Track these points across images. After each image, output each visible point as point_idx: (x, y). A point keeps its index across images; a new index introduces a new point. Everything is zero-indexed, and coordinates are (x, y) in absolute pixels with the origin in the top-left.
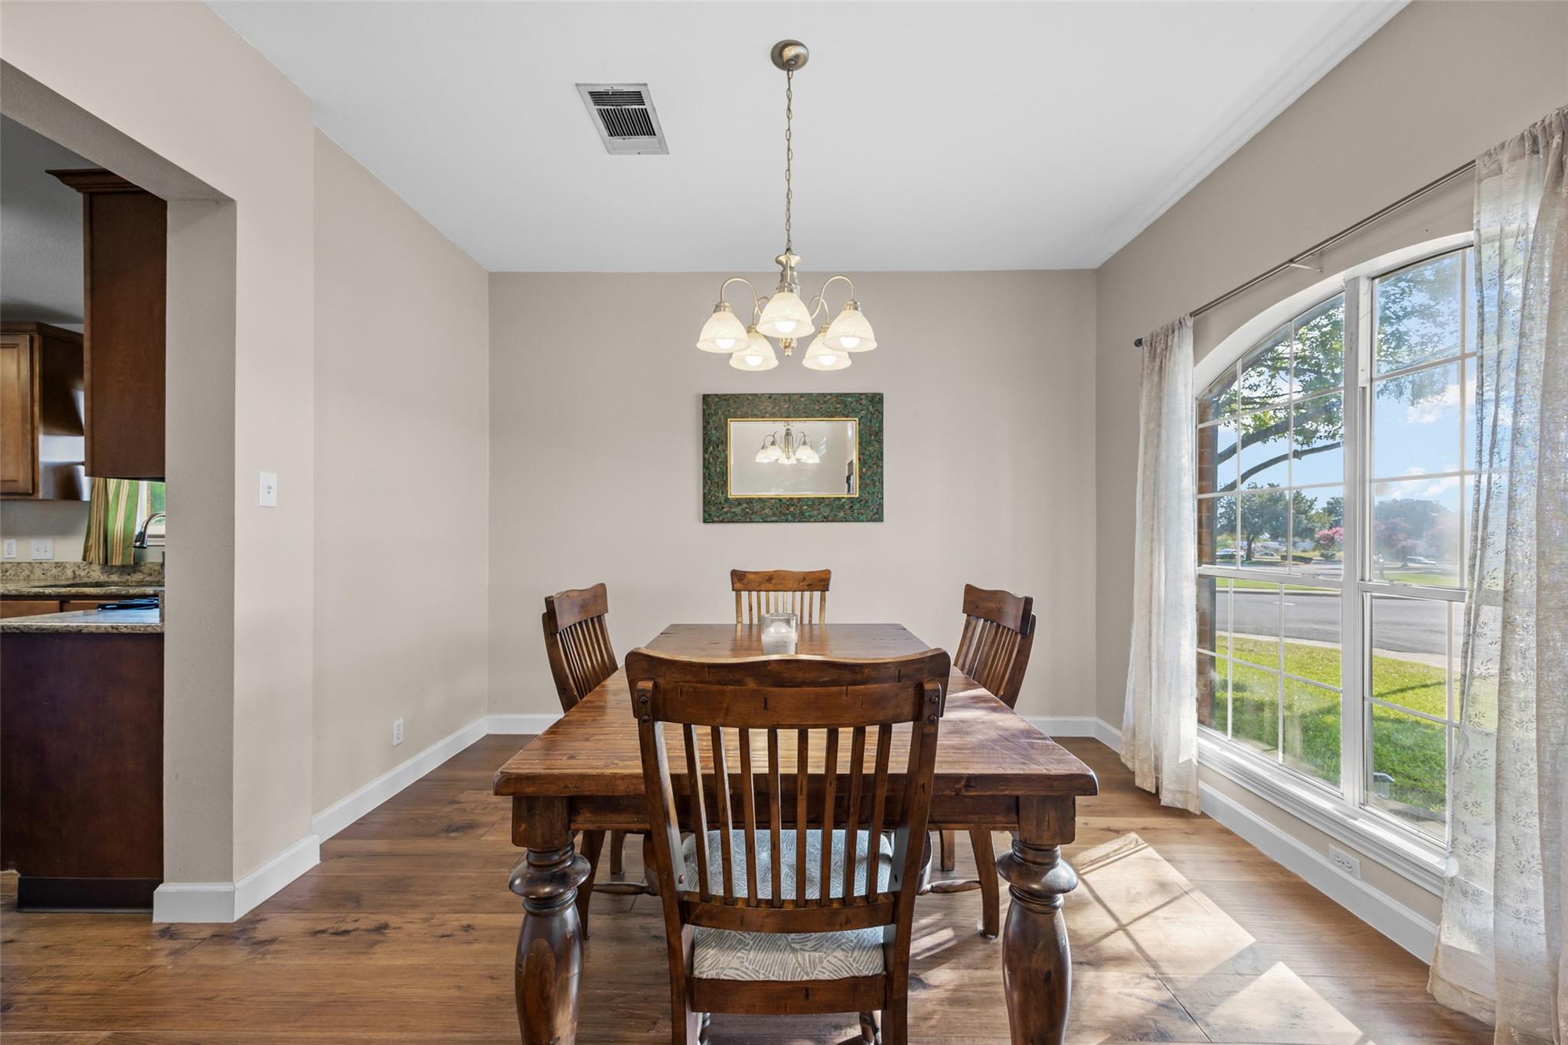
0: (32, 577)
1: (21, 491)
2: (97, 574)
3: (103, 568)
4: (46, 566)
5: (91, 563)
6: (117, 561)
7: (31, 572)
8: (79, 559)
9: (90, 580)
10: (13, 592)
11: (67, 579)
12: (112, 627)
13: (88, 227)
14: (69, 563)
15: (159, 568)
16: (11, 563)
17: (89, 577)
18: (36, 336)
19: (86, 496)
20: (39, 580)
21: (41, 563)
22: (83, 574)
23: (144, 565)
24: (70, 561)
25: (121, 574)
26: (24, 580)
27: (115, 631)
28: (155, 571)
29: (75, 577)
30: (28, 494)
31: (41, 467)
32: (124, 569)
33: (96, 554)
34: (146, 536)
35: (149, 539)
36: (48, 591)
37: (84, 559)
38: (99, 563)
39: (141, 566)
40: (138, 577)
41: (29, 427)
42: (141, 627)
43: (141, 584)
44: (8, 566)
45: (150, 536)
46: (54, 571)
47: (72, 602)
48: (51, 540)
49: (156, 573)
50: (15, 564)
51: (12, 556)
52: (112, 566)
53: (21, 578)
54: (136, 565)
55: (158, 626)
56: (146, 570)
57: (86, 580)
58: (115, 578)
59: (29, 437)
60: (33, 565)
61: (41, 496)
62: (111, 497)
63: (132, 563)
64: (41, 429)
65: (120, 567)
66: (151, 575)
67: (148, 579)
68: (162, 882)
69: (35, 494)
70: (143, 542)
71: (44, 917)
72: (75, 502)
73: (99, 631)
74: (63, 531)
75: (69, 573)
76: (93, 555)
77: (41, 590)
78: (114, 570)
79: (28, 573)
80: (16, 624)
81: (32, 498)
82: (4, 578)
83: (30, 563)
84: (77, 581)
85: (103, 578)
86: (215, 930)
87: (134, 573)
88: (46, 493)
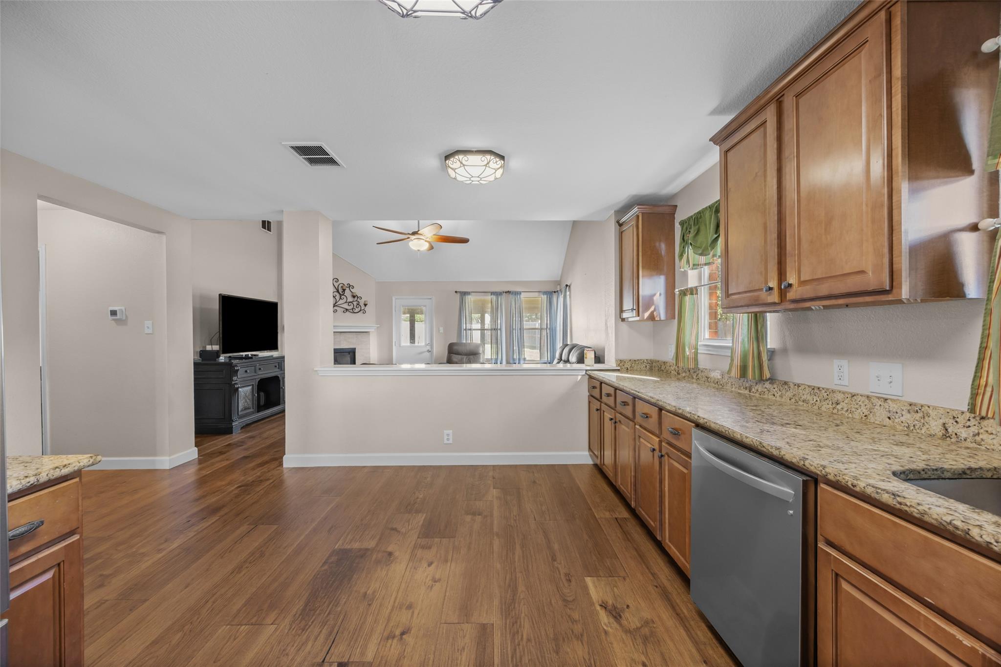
0: (871, 418)
1: (870, 289)
4: (893, 407)
7: (872, 411)
8: (959, 406)
14: (935, 408)
16: (844, 393)
19: (973, 288)
21: (887, 401)
22: (965, 433)
24: (941, 406)
30: (883, 293)
31: (643, 299)
37: (969, 408)
44: (840, 397)
46: (907, 417)
50: (849, 396)
51: (842, 383)
53: (857, 417)
60: (875, 401)
61: (905, 292)
64: (640, 274)
69: (894, 291)
75: (937, 426)
79: (866, 413)
81: (890, 297)
82: (835, 411)
88: (912, 288)
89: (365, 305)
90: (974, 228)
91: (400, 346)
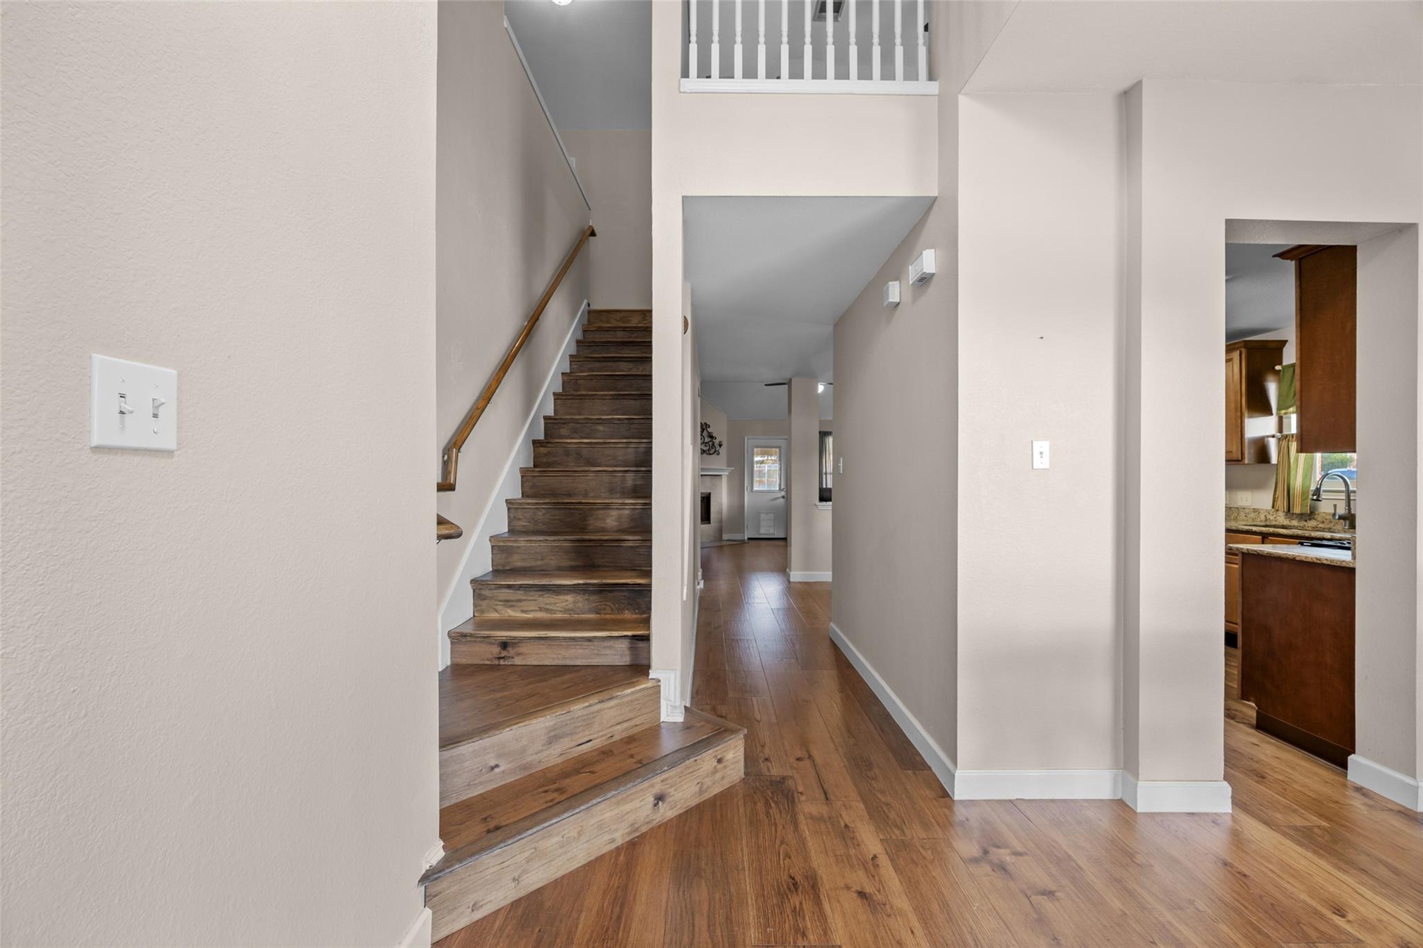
0: (1239, 518)
1: (1234, 459)
2: (1281, 519)
3: (1286, 515)
4: (1247, 511)
5: (1277, 510)
6: (1297, 510)
7: (1238, 514)
8: (1270, 507)
9: (1277, 523)
10: (1234, 528)
11: (1261, 521)
12: (1317, 559)
13: (1298, 283)
14: (1262, 510)
15: (1331, 517)
17: (1276, 521)
18: (1243, 350)
19: (1274, 460)
20: (1243, 520)
21: (1244, 508)
22: (1272, 518)
23: (1318, 514)
24: (1264, 508)
25: (1300, 520)
26: (1234, 519)
27: (1318, 562)
28: (1326, 519)
29: (1266, 520)
30: (1239, 461)
31: (1246, 441)
32: (1301, 516)
33: (1282, 504)
34: (1321, 491)
35: (1324, 493)
36: (1254, 529)
37: (1273, 507)
38: (1284, 511)
39: (1315, 515)
40: (1312, 523)
41: (1239, 414)
42: (1338, 561)
43: (1315, 529)
45: (1324, 491)
46: (1252, 515)
47: (1270, 538)
48: (1250, 493)
49: (1328, 521)
52: (1293, 514)
53: (1232, 518)
54: (1311, 514)
55: (1350, 562)
56: (1320, 519)
57: (1274, 523)
58: (1295, 523)
59: (1239, 421)
60: (1239, 510)
61: (1246, 462)
62: (1292, 461)
63: (1309, 512)
64: (1246, 414)
65: (1299, 514)
66: (1323, 522)
67: (1320, 525)
68: (1354, 753)
69: (1243, 460)
70: (1319, 496)
71: (1272, 741)
72: (1266, 465)
73: (1307, 560)
74: (1258, 486)
75: (1263, 518)
76: (1279, 503)
77: (1250, 528)
78: (1295, 516)
79: (1236, 515)
80: (1255, 549)
81: (1241, 463)
83: (1237, 508)
84: (1268, 523)
85: (1286, 522)
86: (1400, 808)
87: (1310, 520)
88: (1249, 460)
89: (720, 446)
90: (1273, 436)
91: (752, 491)
